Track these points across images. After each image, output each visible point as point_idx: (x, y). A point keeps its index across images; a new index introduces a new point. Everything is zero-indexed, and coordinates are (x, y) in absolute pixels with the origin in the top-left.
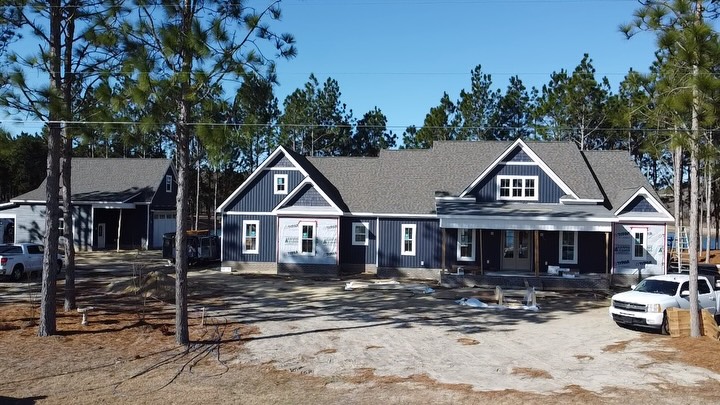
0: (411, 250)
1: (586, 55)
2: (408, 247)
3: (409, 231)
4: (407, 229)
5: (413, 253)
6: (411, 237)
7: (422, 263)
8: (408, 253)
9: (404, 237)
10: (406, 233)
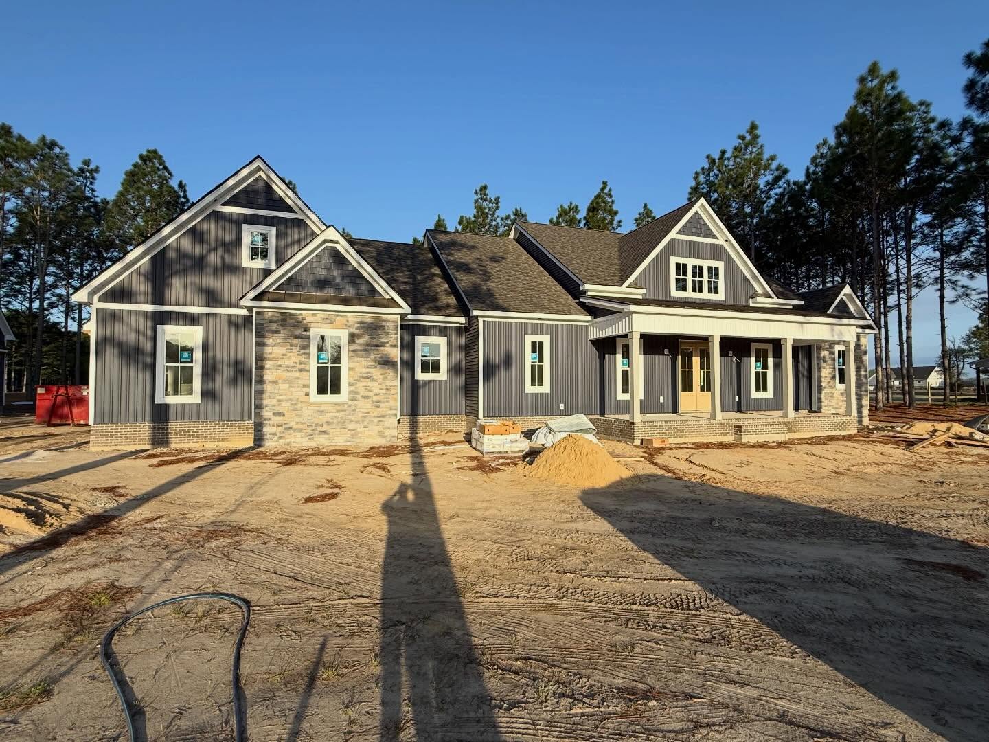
0: (541, 384)
1: (605, 183)
2: (537, 378)
3: (537, 348)
4: (534, 344)
5: (546, 388)
6: (541, 359)
7: (562, 407)
8: (537, 389)
9: (529, 359)
10: (533, 351)
